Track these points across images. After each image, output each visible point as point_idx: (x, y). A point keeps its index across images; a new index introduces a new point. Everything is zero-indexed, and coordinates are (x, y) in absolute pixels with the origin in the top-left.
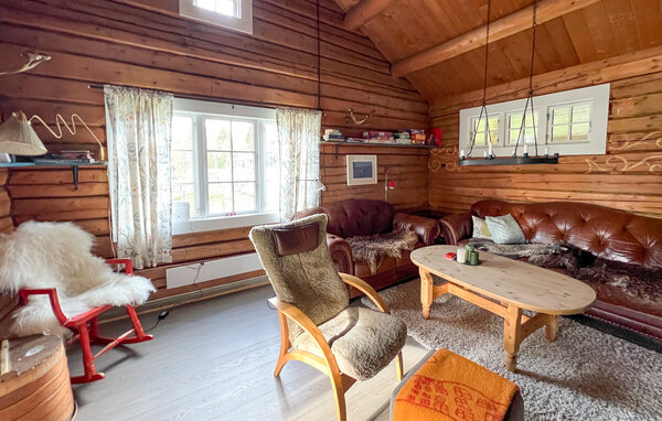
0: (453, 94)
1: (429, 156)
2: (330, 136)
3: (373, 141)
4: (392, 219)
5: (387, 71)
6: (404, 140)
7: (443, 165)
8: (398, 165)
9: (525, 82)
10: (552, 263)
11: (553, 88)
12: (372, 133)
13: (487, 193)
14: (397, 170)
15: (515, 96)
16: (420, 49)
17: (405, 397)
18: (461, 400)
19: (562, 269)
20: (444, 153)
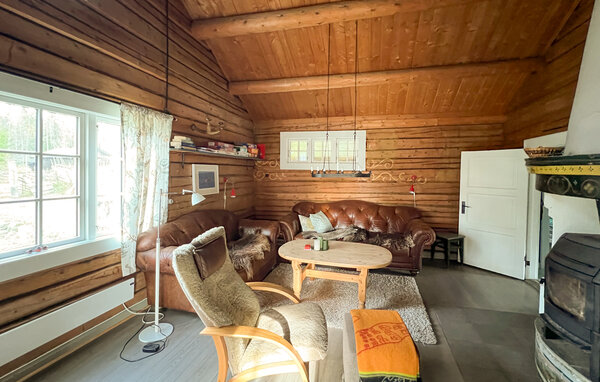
0: (275, 119)
1: (254, 167)
2: (183, 144)
3: (221, 152)
4: (238, 225)
5: (225, 87)
6: (243, 152)
7: (267, 176)
8: (233, 175)
9: (323, 120)
10: (356, 239)
11: (339, 128)
12: (220, 144)
13: (302, 197)
14: (233, 179)
15: (318, 128)
16: (258, 77)
17: (363, 348)
18: (388, 332)
19: (362, 241)
20: (267, 165)
